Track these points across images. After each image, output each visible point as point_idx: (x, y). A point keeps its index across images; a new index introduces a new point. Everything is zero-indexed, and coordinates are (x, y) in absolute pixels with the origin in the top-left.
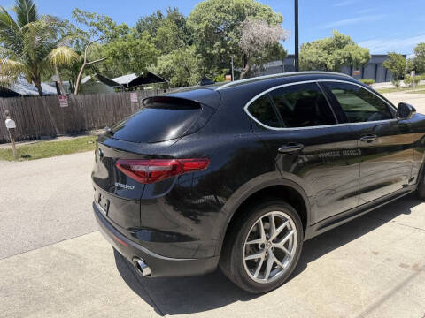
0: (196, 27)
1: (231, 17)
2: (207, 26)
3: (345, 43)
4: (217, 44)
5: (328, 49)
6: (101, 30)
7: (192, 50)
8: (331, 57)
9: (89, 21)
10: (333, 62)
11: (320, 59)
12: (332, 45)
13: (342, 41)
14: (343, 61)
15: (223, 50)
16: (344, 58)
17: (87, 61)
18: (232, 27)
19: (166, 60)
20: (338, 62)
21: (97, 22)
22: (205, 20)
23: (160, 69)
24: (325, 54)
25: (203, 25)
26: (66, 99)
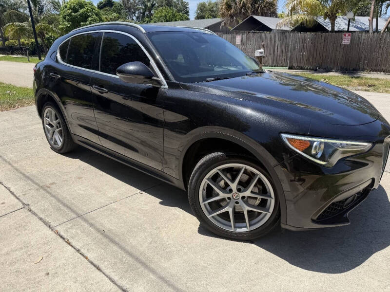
26: (349, 37)
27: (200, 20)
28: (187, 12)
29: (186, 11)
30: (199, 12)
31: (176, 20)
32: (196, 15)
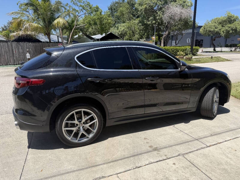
0: (140, 8)
1: (160, 3)
2: (146, 8)
3: (235, 20)
4: (151, 18)
5: (222, 23)
6: (84, 9)
7: (137, 21)
8: (223, 29)
9: (79, 4)
10: (225, 32)
11: (216, 30)
12: (225, 21)
13: (233, 19)
14: (231, 32)
15: (154, 22)
16: (232, 30)
17: (76, 26)
18: (161, 9)
19: (124, 26)
20: (228, 32)
21: (83, 5)
22: (145, 4)
23: (120, 31)
24: (220, 27)
25: (144, 7)
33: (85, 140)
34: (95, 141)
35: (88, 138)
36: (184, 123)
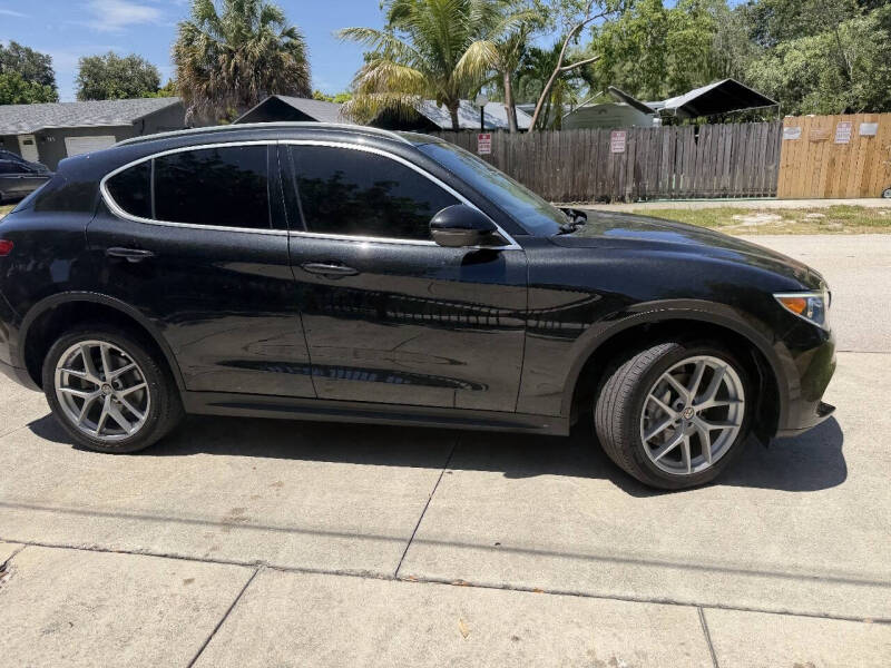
26: (489, 140)
27: (94, 103)
28: (49, 80)
29: (47, 76)
30: (86, 79)
31: (23, 102)
32: (78, 88)
33: (115, 437)
34: (147, 448)
35: (125, 433)
36: (507, 476)
